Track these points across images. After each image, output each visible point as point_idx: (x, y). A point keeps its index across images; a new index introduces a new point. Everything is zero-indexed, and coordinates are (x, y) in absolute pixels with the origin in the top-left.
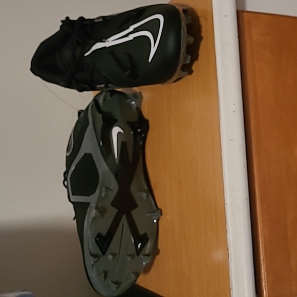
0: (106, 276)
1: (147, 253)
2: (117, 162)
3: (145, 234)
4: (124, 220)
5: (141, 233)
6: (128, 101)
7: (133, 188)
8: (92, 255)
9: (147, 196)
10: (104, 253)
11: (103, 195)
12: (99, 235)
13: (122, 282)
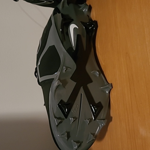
0: (69, 136)
1: (102, 117)
2: (74, 49)
3: (100, 103)
4: (82, 91)
5: (97, 102)
6: (81, 8)
7: (88, 68)
8: (55, 117)
9: (100, 75)
10: (66, 116)
11: (64, 71)
12: (61, 101)
13: (82, 142)
